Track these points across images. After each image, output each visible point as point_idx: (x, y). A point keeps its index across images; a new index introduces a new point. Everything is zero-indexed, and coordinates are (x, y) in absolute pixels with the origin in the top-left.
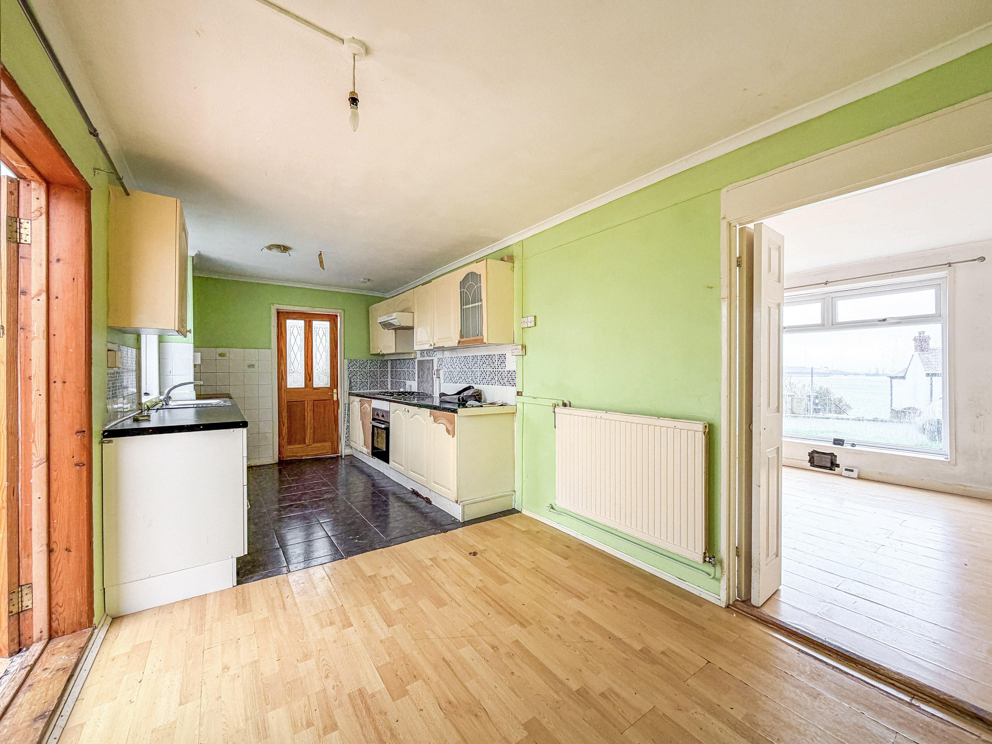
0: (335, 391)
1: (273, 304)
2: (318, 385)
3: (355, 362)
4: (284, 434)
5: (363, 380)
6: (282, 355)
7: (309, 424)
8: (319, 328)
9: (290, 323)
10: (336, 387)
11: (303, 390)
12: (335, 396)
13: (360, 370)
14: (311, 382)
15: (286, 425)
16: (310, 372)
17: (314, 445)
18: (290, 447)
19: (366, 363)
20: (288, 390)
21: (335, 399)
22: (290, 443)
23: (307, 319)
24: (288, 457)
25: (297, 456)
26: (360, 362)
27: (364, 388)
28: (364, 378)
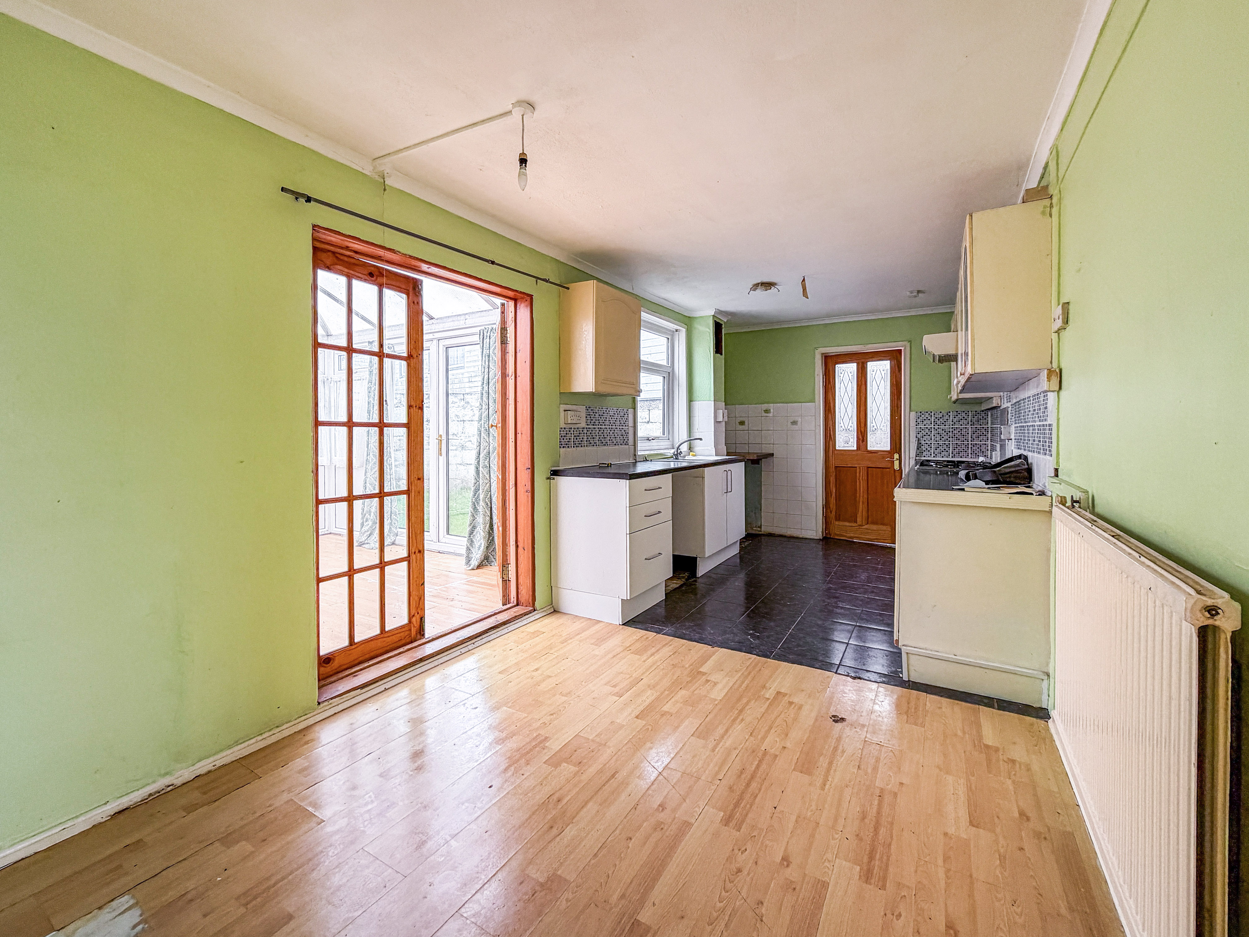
0: (896, 456)
1: (816, 348)
2: (874, 447)
3: (927, 415)
4: (831, 506)
5: (941, 443)
6: (829, 410)
7: (861, 498)
8: (875, 371)
9: (840, 368)
10: (898, 450)
11: (854, 453)
12: (896, 463)
13: (936, 427)
14: (864, 443)
15: (834, 495)
16: (863, 430)
17: (866, 526)
18: (837, 523)
19: (947, 417)
20: (836, 452)
21: (896, 467)
22: (838, 518)
23: (860, 361)
24: (837, 535)
25: (846, 536)
26: (937, 416)
27: (943, 454)
28: (943, 439)
